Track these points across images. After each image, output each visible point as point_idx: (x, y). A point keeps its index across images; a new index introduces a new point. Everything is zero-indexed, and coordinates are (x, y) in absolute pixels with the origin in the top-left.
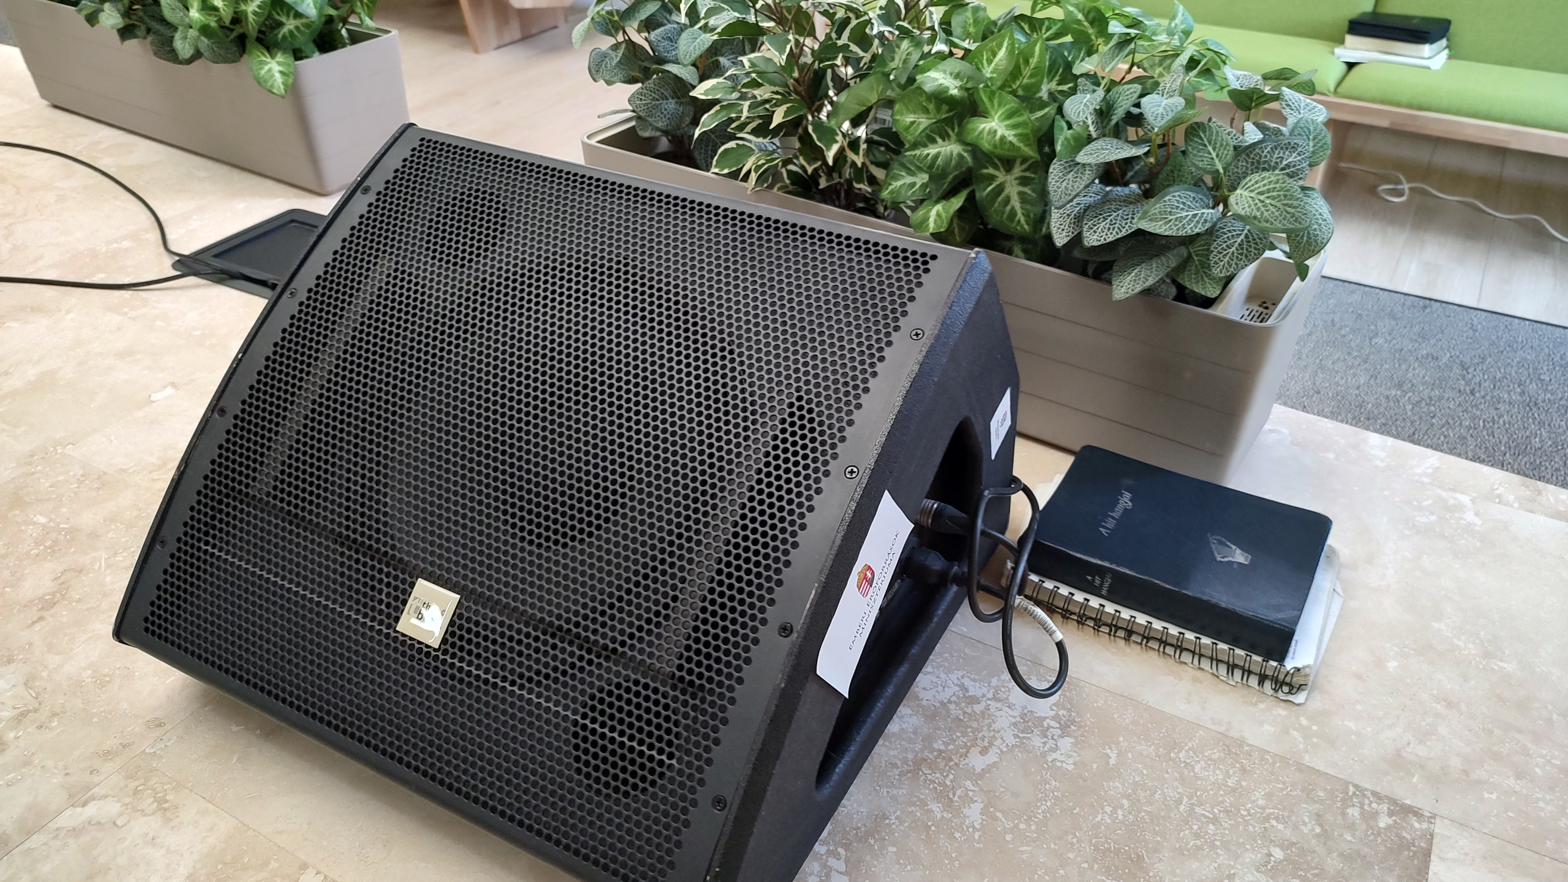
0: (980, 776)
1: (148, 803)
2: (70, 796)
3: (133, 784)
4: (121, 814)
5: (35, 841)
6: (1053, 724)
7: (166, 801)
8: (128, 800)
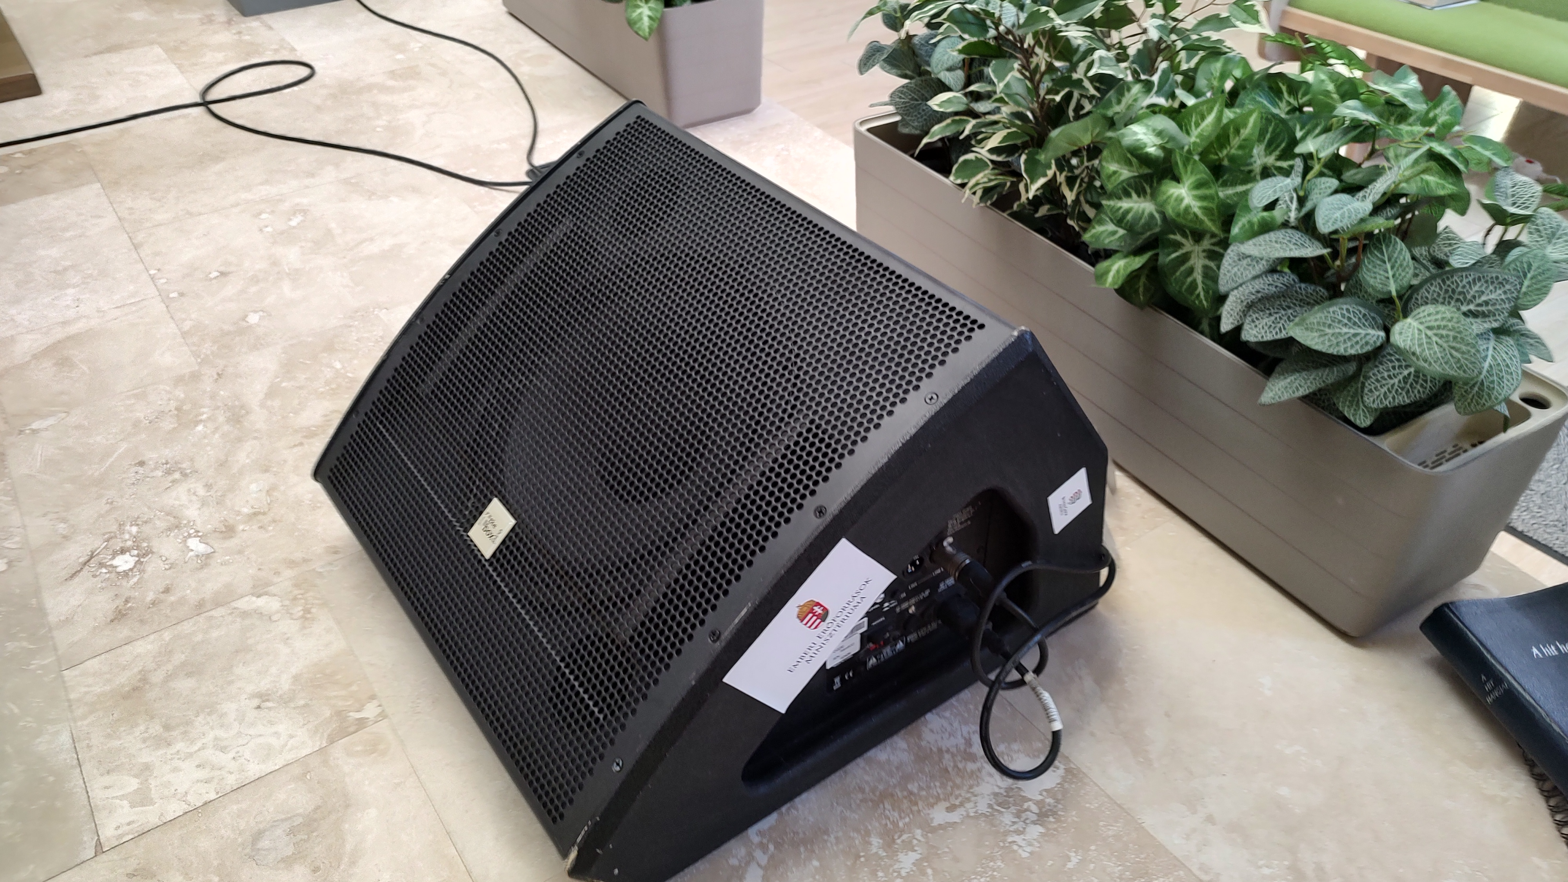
0: (934, 830)
1: (298, 611)
2: (254, 587)
3: (296, 592)
4: (278, 612)
5: (218, 612)
6: (1035, 808)
7: (309, 613)
8: (287, 603)
